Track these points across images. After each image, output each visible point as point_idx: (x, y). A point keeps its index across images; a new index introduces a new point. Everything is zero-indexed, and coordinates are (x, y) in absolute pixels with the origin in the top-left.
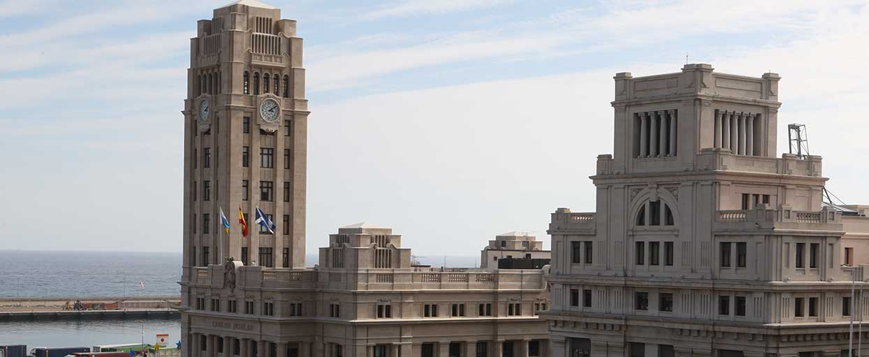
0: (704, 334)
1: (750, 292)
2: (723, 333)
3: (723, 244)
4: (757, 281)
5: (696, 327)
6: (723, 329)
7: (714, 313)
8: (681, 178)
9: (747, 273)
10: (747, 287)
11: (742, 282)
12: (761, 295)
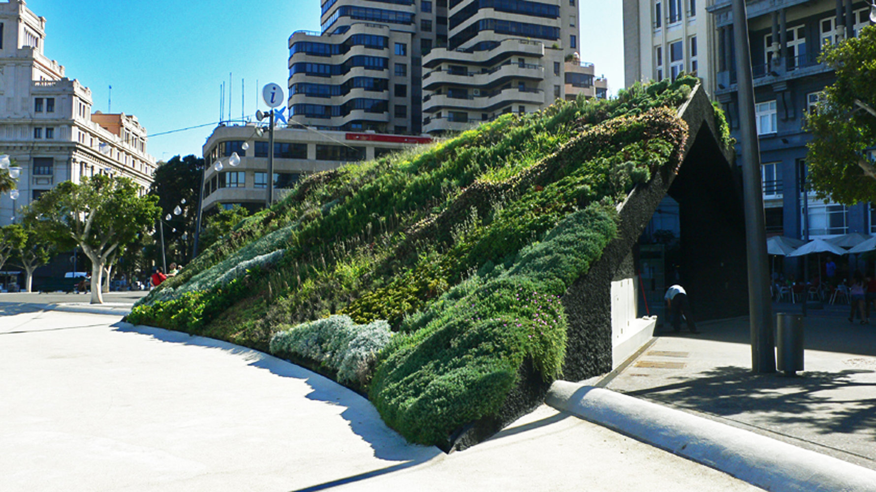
0: (25, 149)
1: (58, 125)
2: (39, 147)
3: (36, 99)
4: (63, 118)
5: (20, 145)
6: (40, 145)
7: (30, 136)
8: (6, 61)
9: (56, 114)
10: (56, 122)
11: (52, 119)
12: (66, 126)
